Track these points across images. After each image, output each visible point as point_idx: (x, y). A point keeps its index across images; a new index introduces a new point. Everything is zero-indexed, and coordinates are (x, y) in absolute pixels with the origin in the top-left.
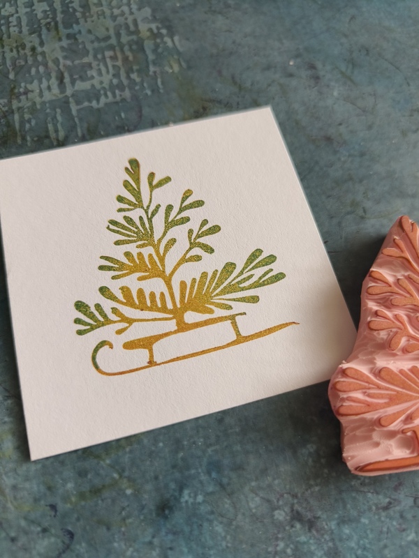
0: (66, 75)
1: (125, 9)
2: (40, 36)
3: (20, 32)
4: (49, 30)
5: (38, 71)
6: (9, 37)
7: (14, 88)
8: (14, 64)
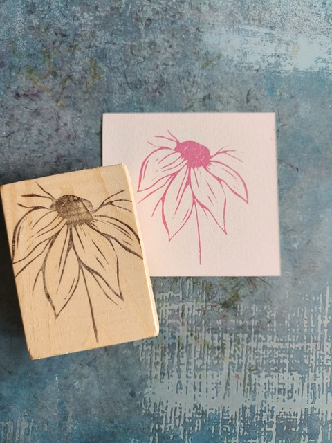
0: (180, 315)
1: (145, 348)
2: (187, 342)
3: (195, 347)
4: (183, 344)
5: (192, 321)
6: (201, 345)
7: (204, 314)
8: (201, 328)
